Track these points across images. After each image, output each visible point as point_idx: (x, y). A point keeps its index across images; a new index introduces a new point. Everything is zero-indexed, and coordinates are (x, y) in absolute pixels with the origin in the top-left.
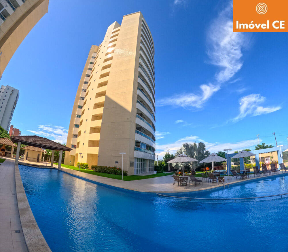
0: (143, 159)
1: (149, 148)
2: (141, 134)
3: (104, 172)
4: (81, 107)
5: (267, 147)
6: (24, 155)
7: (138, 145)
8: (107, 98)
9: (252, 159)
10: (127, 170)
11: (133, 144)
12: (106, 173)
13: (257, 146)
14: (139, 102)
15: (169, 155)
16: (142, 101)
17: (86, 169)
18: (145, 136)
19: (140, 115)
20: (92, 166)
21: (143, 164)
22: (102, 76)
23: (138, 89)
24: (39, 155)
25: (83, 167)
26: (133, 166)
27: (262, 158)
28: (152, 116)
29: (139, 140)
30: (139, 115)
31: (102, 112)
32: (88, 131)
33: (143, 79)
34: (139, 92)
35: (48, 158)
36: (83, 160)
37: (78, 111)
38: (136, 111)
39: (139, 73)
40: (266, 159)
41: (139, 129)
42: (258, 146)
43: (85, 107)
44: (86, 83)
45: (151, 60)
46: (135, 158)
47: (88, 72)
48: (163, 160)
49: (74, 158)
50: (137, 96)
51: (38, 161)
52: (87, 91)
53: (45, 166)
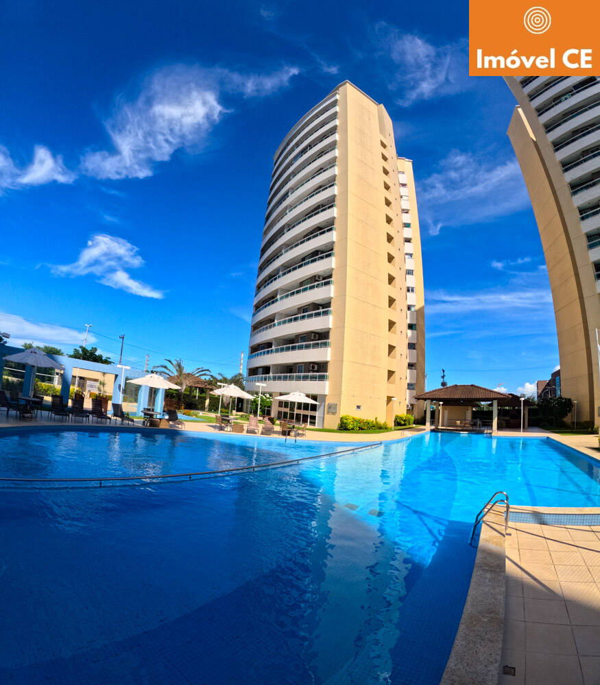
5: (98, 359)
9: (57, 374)
13: (78, 349)
27: (81, 378)
40: (88, 383)
42: (80, 349)
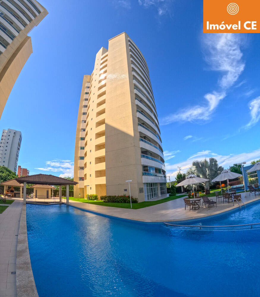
0: (153, 183)
1: (158, 171)
2: (147, 158)
3: (113, 202)
4: (83, 139)
6: (34, 193)
7: (146, 169)
8: (107, 126)
10: (137, 197)
11: (141, 170)
12: (115, 202)
14: (141, 125)
15: (181, 175)
16: (143, 124)
17: (95, 200)
18: (152, 159)
19: (144, 138)
20: (101, 197)
21: (154, 188)
22: (100, 104)
23: (137, 111)
24: (48, 192)
25: (92, 199)
26: (143, 192)
28: (157, 137)
29: (146, 164)
30: (142, 138)
31: (104, 141)
32: (93, 161)
33: (141, 101)
34: (139, 115)
35: (58, 193)
36: (92, 192)
37: (81, 143)
38: (138, 135)
39: (136, 94)
41: (145, 153)
43: (87, 138)
44: (84, 114)
45: (146, 79)
46: (144, 183)
47: (85, 103)
48: (175, 181)
49: (83, 190)
50: (137, 119)
51: (48, 198)
52: (87, 122)
53: (54, 202)
